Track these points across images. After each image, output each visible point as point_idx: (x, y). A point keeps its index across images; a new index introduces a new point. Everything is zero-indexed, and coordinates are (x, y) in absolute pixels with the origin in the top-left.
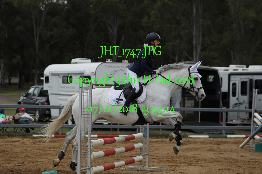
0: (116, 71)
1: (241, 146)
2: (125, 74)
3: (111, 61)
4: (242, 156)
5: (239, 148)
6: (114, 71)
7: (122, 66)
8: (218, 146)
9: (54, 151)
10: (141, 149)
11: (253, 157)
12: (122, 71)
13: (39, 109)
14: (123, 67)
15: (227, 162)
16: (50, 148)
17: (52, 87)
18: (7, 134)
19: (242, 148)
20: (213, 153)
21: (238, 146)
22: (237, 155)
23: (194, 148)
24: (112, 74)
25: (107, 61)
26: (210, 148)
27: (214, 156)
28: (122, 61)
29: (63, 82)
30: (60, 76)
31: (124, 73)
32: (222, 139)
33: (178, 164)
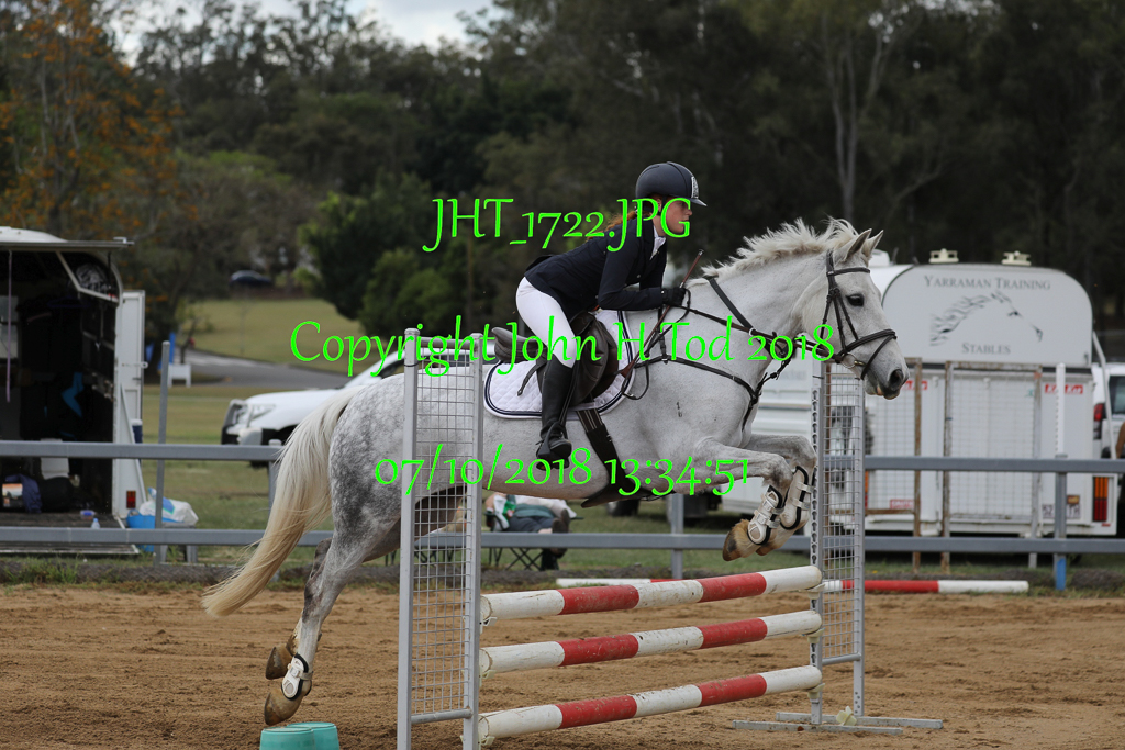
0: (973, 302)
2: (1016, 313)
3: (951, 256)
6: (963, 303)
7: (999, 280)
12: (1002, 301)
14: (1006, 284)
24: (956, 314)
25: (936, 256)
28: (1003, 258)
31: (1011, 311)
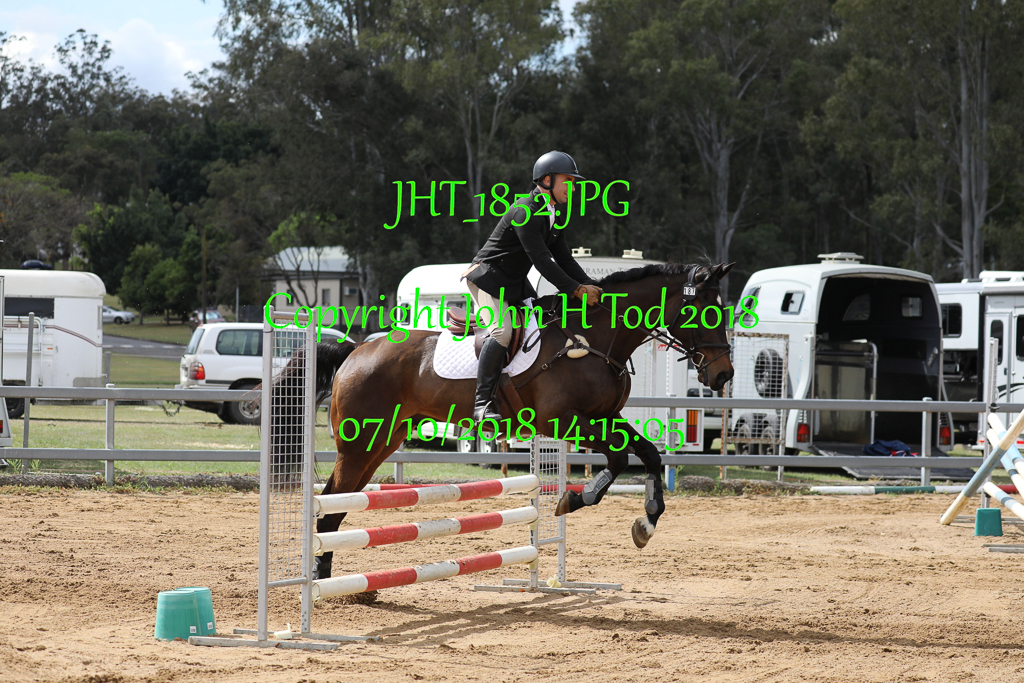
3: (587, 252)
19: (948, 523)
28: (623, 254)
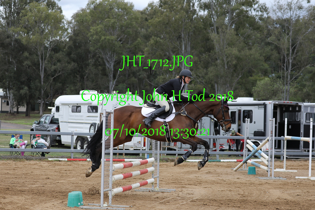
1: (235, 169)
3: (116, 92)
4: (238, 178)
5: (233, 171)
8: (214, 169)
9: (70, 173)
10: (153, 172)
11: (248, 179)
13: (50, 135)
15: (227, 183)
16: (65, 171)
17: (63, 116)
18: (25, 157)
19: (236, 171)
20: (212, 175)
21: (232, 170)
22: (233, 177)
23: (193, 171)
25: (113, 92)
26: (208, 171)
27: (213, 179)
28: (126, 93)
29: (73, 111)
30: (69, 106)
32: (216, 163)
33: (184, 186)
